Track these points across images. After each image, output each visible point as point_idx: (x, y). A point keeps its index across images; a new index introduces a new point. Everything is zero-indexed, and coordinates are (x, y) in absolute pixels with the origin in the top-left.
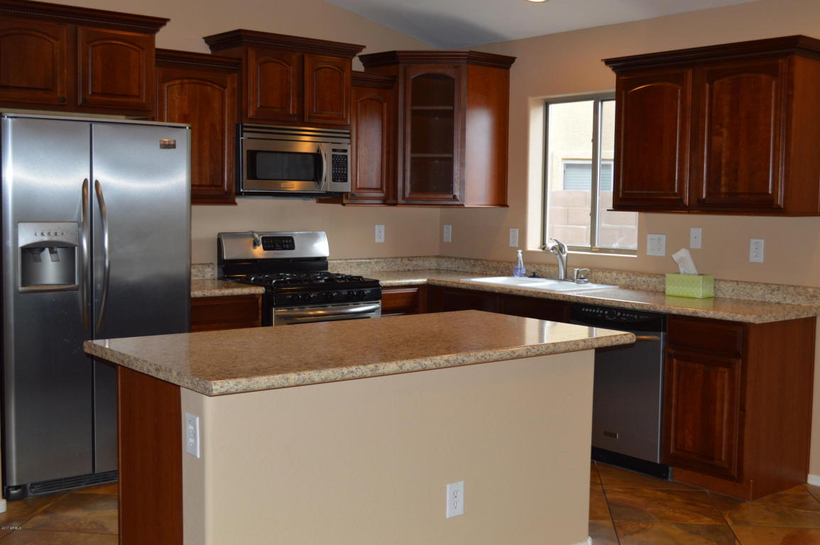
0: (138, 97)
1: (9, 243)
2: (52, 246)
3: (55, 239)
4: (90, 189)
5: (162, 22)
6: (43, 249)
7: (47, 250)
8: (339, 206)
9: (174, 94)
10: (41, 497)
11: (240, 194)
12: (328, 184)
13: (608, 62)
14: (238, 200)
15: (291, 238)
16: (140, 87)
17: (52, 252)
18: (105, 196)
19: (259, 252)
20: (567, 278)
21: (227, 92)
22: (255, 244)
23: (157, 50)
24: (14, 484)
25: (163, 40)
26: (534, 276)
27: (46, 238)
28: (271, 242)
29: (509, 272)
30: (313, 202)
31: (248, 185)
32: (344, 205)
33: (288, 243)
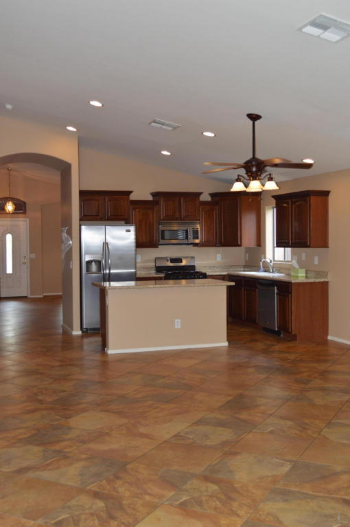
0: (124, 215)
1: (85, 259)
3: (95, 259)
4: (105, 244)
5: (131, 192)
6: (92, 262)
7: (94, 262)
8: (197, 247)
9: (137, 214)
10: (92, 333)
11: (160, 244)
12: (191, 240)
13: (273, 197)
14: (159, 246)
15: (181, 259)
16: (125, 212)
18: (110, 247)
19: (169, 264)
20: (273, 272)
21: (155, 212)
22: (168, 261)
23: (131, 200)
24: (85, 327)
25: (133, 197)
26: (266, 271)
27: (92, 259)
28: (173, 260)
29: (258, 270)
30: (191, 246)
31: (162, 242)
32: (199, 247)
33: (179, 260)
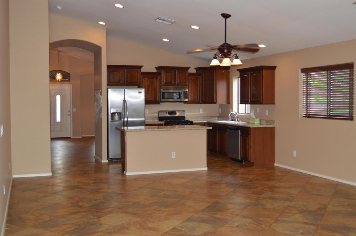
0: (137, 82)
1: (110, 112)
2: (118, 113)
3: (118, 111)
4: (124, 102)
5: (142, 66)
6: (115, 113)
7: (116, 114)
8: (187, 104)
9: (146, 81)
10: (115, 161)
11: (162, 102)
12: (182, 99)
13: (238, 70)
14: (161, 103)
15: (176, 112)
16: (138, 80)
17: (117, 114)
18: (127, 103)
19: (168, 115)
20: (238, 121)
21: (158, 80)
22: (167, 113)
23: (142, 72)
24: (110, 158)
25: (143, 70)
26: (233, 120)
27: (116, 111)
28: (170, 113)
29: (227, 120)
30: (183, 103)
31: (162, 100)
32: (188, 104)
33: (174, 113)
